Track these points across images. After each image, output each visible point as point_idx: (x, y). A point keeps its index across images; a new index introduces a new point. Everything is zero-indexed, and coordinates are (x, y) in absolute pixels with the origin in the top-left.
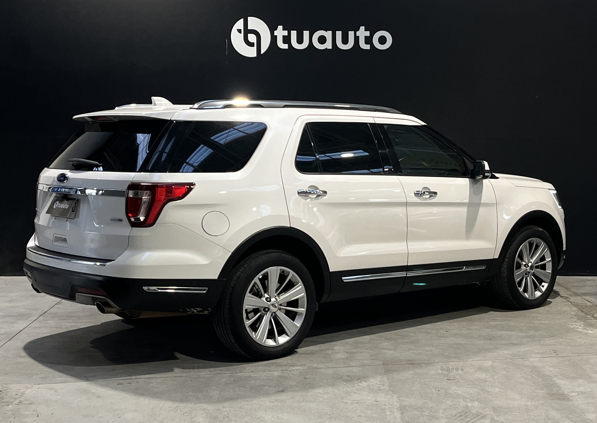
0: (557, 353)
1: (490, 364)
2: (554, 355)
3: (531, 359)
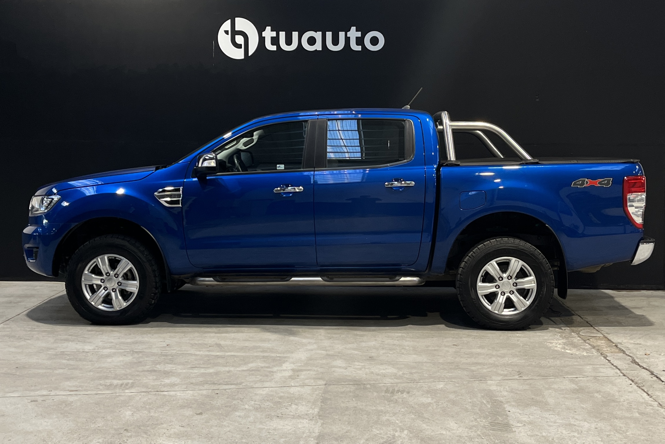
0: (520, 375)
1: (442, 386)
2: (517, 377)
3: (489, 382)
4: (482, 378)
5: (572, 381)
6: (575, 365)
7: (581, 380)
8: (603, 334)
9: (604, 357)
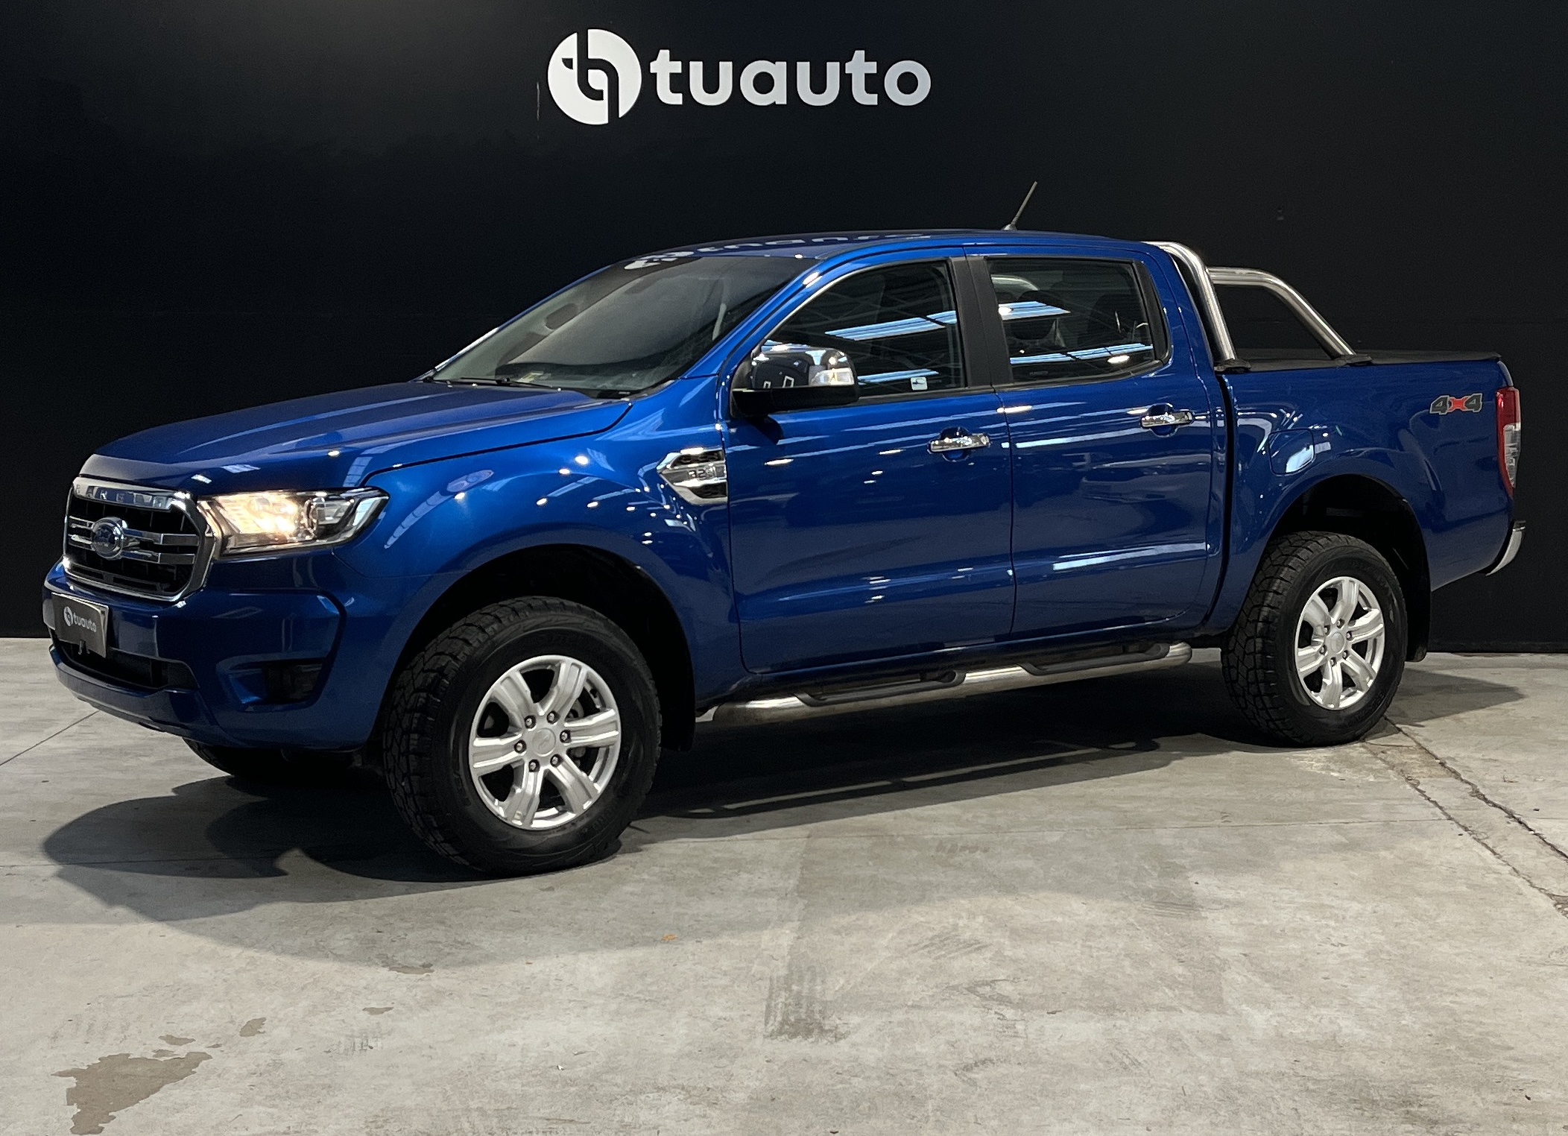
0: (1227, 819)
1: (1057, 839)
2: (1218, 822)
3: (1159, 831)
4: (1144, 824)
5: (1336, 829)
6: (1348, 800)
7: (1356, 827)
8: (1415, 741)
9: (1415, 786)
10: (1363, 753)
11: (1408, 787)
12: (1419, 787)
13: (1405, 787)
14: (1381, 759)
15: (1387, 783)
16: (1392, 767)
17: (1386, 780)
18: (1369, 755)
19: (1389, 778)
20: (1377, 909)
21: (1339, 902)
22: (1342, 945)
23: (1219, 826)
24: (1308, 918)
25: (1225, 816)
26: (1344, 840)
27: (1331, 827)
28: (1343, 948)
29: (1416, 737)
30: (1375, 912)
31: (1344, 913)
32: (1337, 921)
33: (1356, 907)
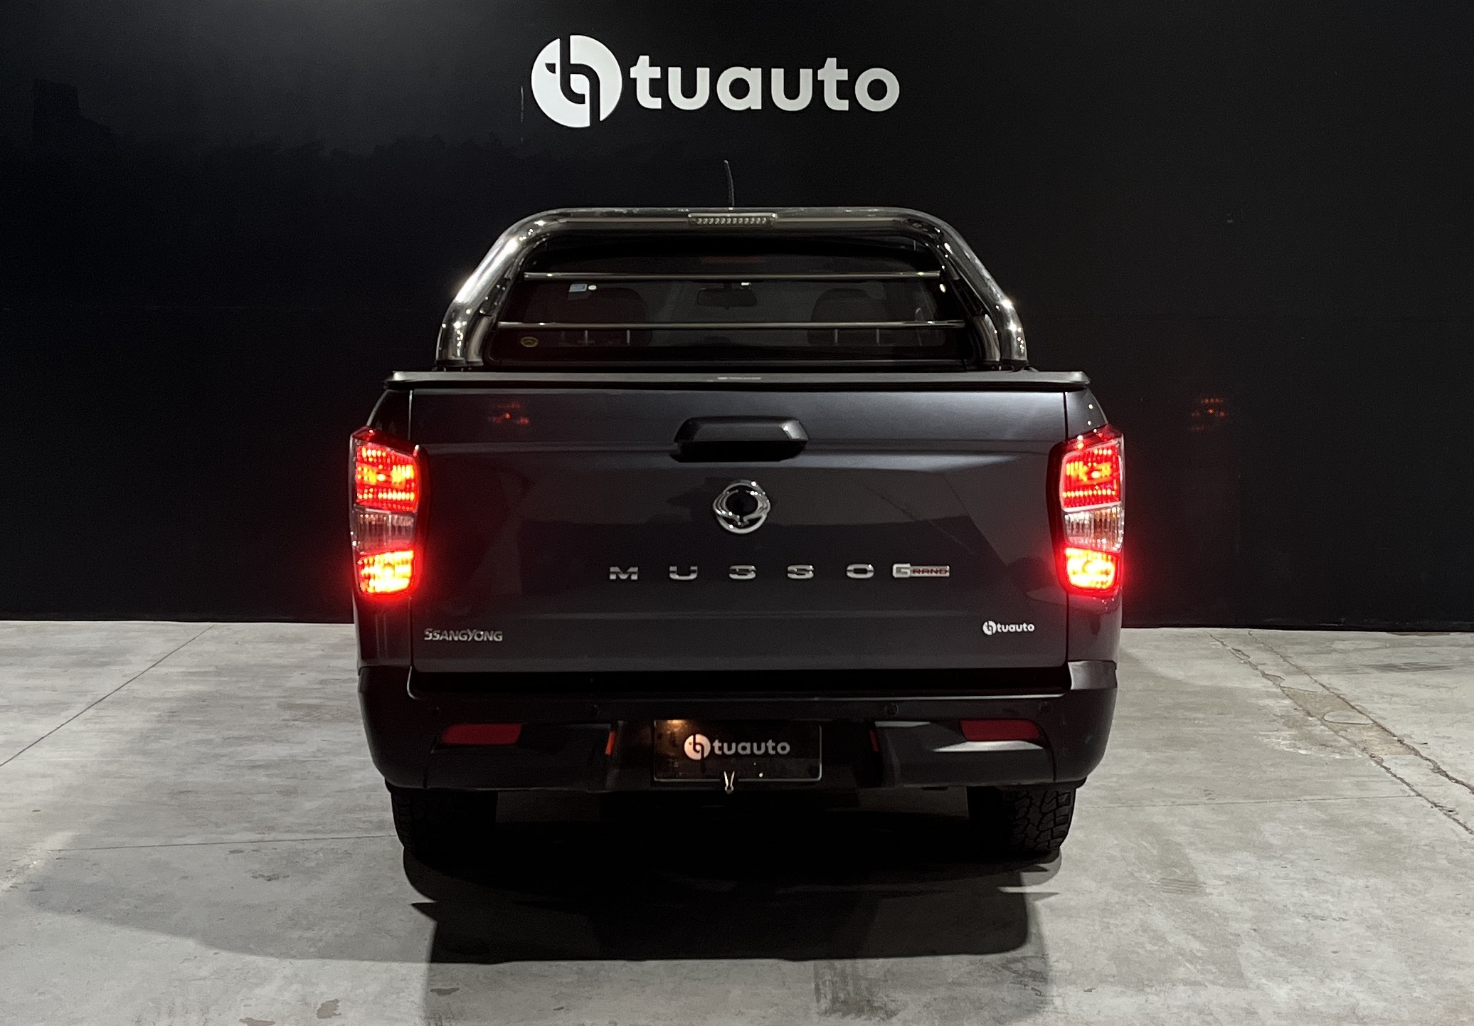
5: (1316, 805)
6: (1319, 777)
8: (1371, 719)
9: (1376, 762)
10: (1325, 731)
11: (1373, 764)
12: (1384, 764)
13: (1370, 765)
14: (1342, 737)
15: (1353, 760)
16: (1355, 744)
17: (1352, 758)
18: (1331, 733)
19: (1354, 755)
20: (1369, 884)
21: (1332, 877)
22: (1344, 920)
23: (1205, 804)
24: (1305, 893)
25: (1207, 793)
26: (1323, 816)
27: (1309, 804)
28: (1344, 923)
29: (1371, 715)
30: (1367, 887)
31: (1338, 888)
32: (1333, 896)
33: (1348, 882)
